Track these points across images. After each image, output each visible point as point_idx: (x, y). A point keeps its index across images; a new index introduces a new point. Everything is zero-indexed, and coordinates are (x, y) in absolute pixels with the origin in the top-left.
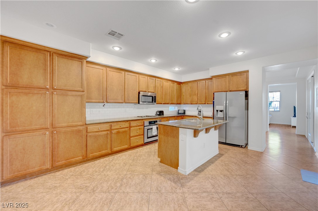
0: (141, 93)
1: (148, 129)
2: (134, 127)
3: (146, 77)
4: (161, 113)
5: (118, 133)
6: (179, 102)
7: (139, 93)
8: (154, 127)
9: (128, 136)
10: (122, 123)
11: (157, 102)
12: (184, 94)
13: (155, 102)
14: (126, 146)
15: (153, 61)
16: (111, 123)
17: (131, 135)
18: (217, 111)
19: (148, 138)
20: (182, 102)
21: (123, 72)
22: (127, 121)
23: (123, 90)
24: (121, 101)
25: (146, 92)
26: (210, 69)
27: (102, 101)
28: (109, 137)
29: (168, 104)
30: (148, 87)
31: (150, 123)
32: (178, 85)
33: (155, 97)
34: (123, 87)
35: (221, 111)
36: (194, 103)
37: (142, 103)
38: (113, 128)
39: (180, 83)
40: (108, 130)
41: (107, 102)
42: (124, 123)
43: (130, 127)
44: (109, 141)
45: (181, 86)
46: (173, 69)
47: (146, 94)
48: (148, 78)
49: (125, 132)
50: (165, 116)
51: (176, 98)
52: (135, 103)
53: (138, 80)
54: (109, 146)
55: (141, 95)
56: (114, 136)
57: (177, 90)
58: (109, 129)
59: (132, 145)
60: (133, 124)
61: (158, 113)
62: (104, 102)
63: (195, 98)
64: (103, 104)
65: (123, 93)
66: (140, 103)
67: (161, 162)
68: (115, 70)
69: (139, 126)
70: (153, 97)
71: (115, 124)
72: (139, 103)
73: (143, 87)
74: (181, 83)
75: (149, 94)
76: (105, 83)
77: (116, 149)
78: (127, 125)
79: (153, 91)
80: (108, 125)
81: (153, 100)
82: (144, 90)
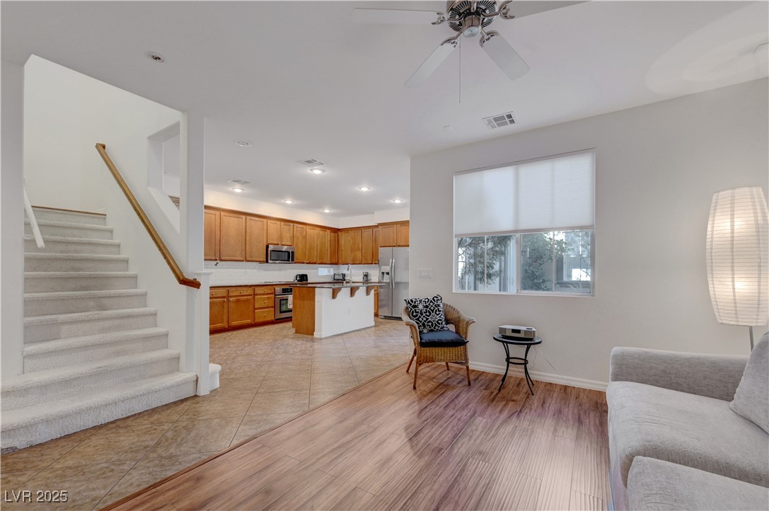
0: (271, 247)
1: (281, 300)
2: (260, 295)
3: (279, 223)
4: (303, 278)
5: (238, 301)
6: (334, 262)
7: (267, 247)
8: (290, 297)
9: (251, 308)
10: (243, 289)
11: (295, 261)
12: (343, 248)
13: (293, 260)
14: (249, 321)
15: (289, 202)
16: (228, 289)
17: (256, 307)
18: (383, 273)
19: (281, 312)
20: (340, 262)
21: (244, 217)
22: (251, 286)
23: (244, 243)
24: (240, 258)
25: (278, 244)
26: (376, 213)
27: (214, 258)
28: (226, 306)
29: (315, 263)
30: (281, 237)
31: (285, 291)
32: (332, 234)
33: (293, 252)
34: (244, 239)
35: (388, 274)
36: (357, 262)
37: (271, 262)
38: (230, 294)
39: (336, 231)
40: (223, 297)
41: (221, 260)
42: (246, 289)
43: (255, 295)
44: (226, 311)
45: (338, 235)
46: (321, 211)
47: (278, 248)
48: (282, 223)
49: (247, 300)
50: (309, 281)
51: (329, 255)
52: (261, 262)
53: (265, 228)
54: (225, 319)
55: (270, 249)
56: (232, 306)
57: (330, 241)
58: (225, 295)
59: (257, 320)
60: (258, 290)
61: (298, 278)
62: (216, 260)
63: (359, 255)
64: (215, 262)
65: (244, 246)
66: (270, 261)
67: (296, 333)
68: (232, 215)
69: (267, 294)
70: (289, 252)
71: (234, 289)
72: (267, 262)
73: (274, 238)
74: (339, 230)
75: (285, 248)
76: (218, 233)
77: (234, 323)
78: (250, 291)
79: (289, 243)
80: (224, 290)
81: (289, 257)
82: (275, 242)
